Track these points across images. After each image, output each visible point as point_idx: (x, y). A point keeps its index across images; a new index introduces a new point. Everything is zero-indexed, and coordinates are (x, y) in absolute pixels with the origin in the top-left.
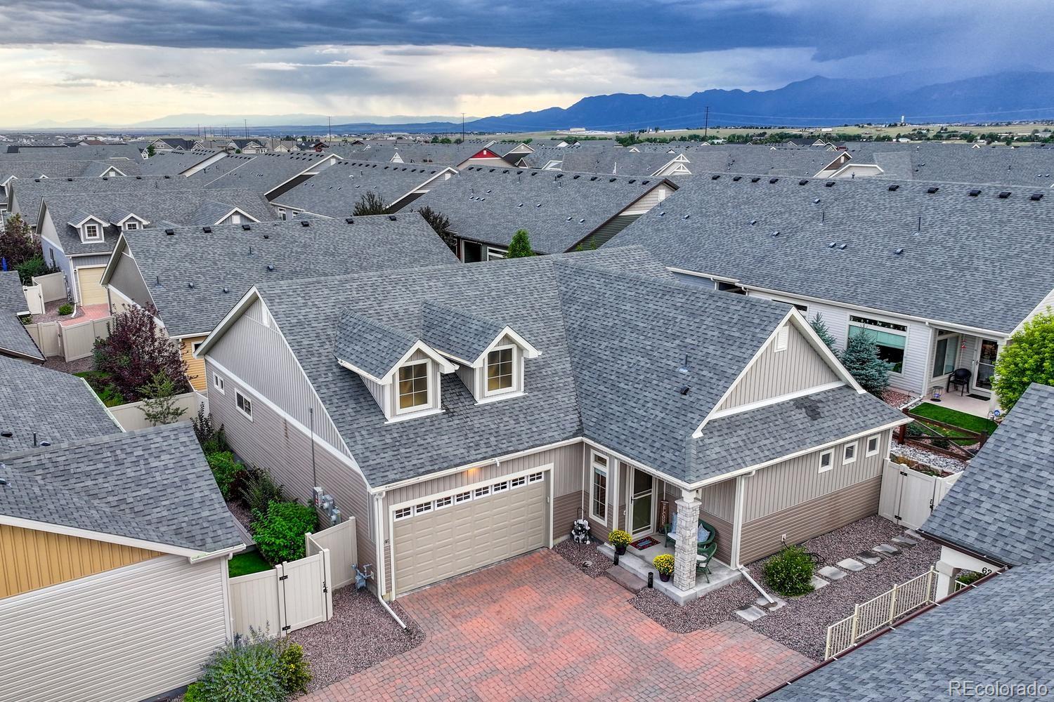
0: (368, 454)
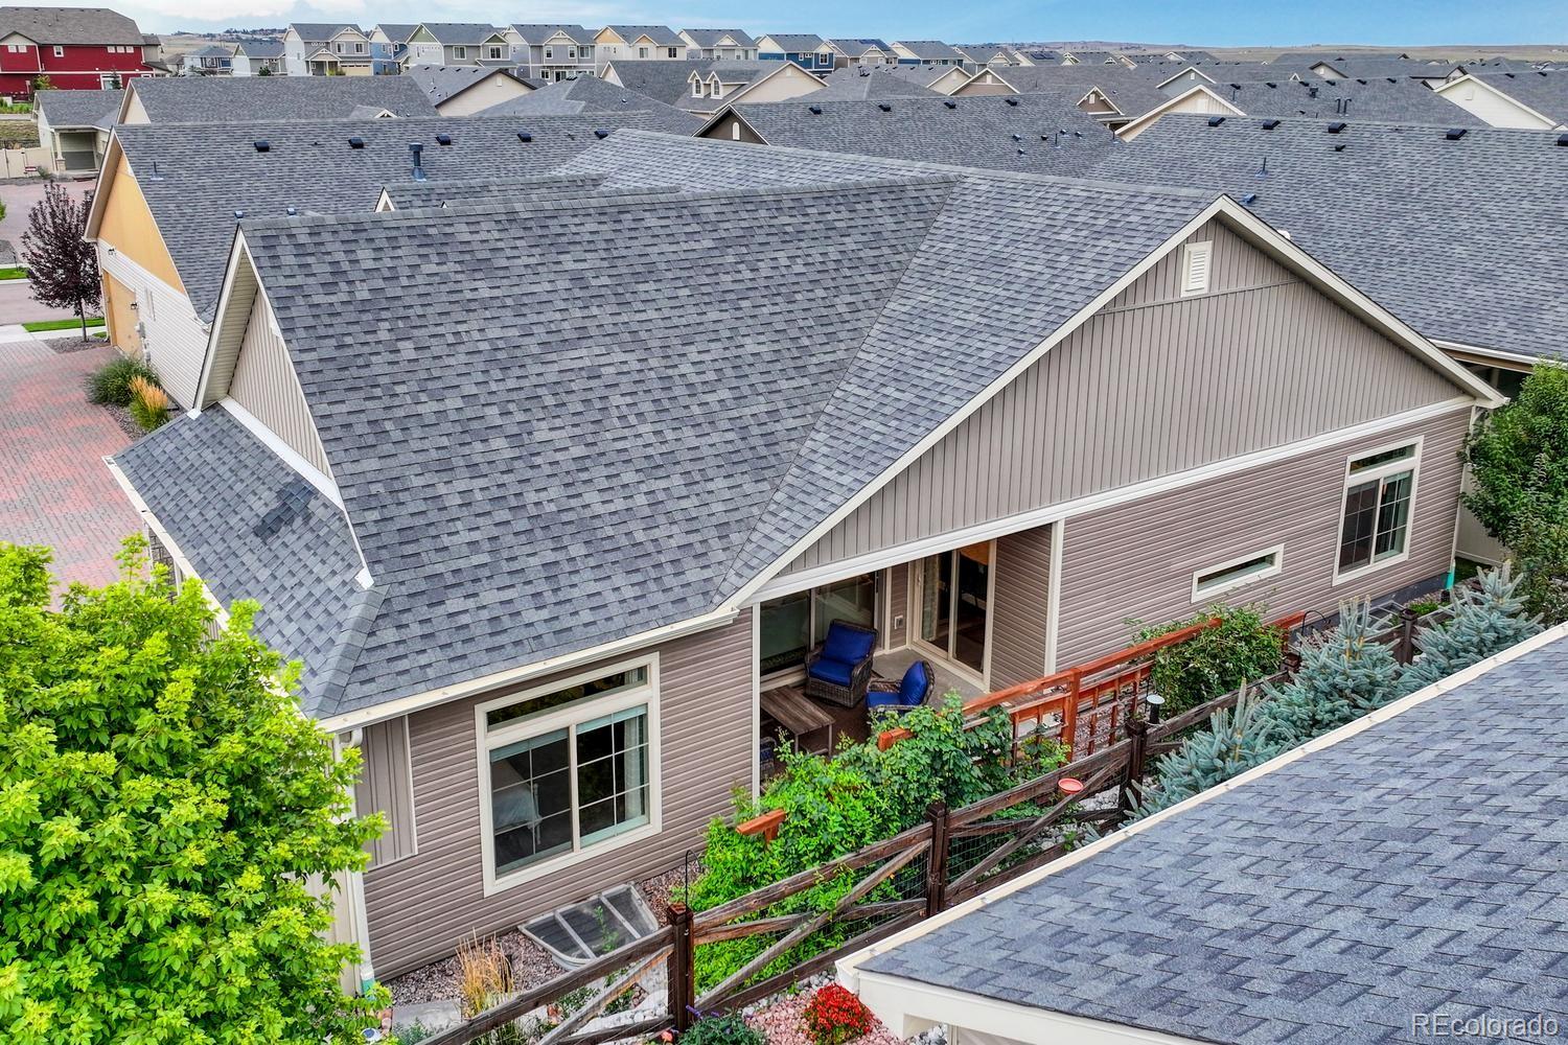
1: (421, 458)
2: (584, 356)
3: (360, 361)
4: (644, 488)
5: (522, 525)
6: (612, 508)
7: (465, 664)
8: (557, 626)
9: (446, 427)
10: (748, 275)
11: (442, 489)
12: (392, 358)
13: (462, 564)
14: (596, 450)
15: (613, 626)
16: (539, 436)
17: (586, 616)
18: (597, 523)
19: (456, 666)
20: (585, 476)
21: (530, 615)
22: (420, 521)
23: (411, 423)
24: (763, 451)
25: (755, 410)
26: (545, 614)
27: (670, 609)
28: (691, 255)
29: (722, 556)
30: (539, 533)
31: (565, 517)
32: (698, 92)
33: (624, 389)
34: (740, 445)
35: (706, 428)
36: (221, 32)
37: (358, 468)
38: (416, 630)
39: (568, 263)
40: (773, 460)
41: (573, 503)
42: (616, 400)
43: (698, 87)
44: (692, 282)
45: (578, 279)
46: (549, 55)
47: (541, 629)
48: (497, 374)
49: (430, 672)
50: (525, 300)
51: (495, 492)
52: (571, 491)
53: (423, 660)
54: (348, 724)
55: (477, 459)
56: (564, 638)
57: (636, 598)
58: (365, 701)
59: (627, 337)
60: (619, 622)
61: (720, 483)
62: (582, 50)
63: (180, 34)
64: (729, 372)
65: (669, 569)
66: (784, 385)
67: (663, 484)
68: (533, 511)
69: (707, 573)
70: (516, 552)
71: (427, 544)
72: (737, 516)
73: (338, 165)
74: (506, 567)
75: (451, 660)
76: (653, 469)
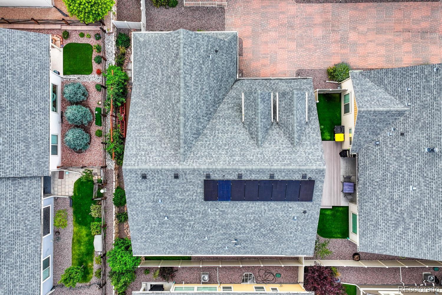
0: (309, 89)
2: (160, 74)
3: (163, 43)
4: (145, 76)
5: (144, 59)
6: (144, 71)
9: (155, 52)
10: (168, 107)
11: (149, 50)
12: (163, 47)
13: (142, 51)
14: (150, 72)
16: (152, 64)
20: (148, 69)
22: (146, 47)
25: (151, 97)
35: (150, 89)
41: (145, 66)
42: (155, 77)
48: (160, 61)
50: (168, 68)
51: (148, 57)
55: (151, 55)
59: (162, 82)
64: (156, 96)
67: (145, 79)
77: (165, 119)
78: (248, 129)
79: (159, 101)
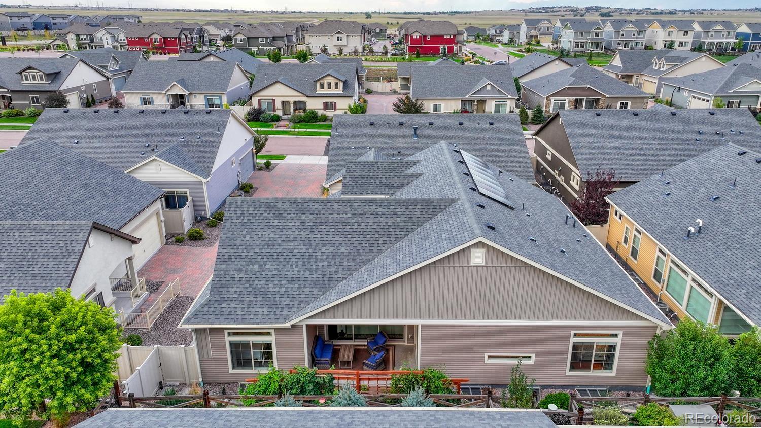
1: (236, 267)
2: (291, 246)
3: (235, 239)
4: (286, 286)
5: (250, 289)
6: (274, 289)
7: (218, 320)
8: (244, 317)
9: (246, 260)
10: (356, 227)
11: (236, 276)
12: (243, 239)
13: (231, 296)
14: (280, 273)
15: (257, 321)
16: (267, 266)
17: (252, 316)
18: (269, 293)
19: (216, 320)
20: (272, 279)
21: (239, 313)
22: (227, 283)
23: (238, 257)
24: (326, 283)
25: (331, 270)
26: (243, 313)
27: (274, 320)
28: (341, 219)
29: (295, 309)
30: (253, 292)
31: (262, 290)
32: (656, 66)
33: (297, 257)
34: (321, 279)
35: (314, 272)
36: (527, 9)
37: (221, 267)
38: (212, 309)
39: (303, 217)
40: (327, 286)
41: (266, 286)
42: (294, 260)
43: (656, 64)
44: (337, 227)
45: (303, 222)
46: (623, 35)
47: (240, 317)
48: (266, 247)
49: (210, 320)
50: (285, 227)
51: (248, 279)
52: (267, 283)
53: (210, 317)
54: (188, 327)
55: (249, 269)
56: (244, 320)
57: (267, 315)
58: (194, 323)
59: (307, 242)
60: (259, 320)
61: (308, 289)
62: (639, 33)
63: (512, 10)
64: (331, 257)
65: (280, 310)
66: (345, 263)
67: (292, 286)
68: (254, 286)
69: (289, 313)
70: (245, 296)
71: (226, 289)
72: (307, 299)
73: (391, 131)
74: (240, 299)
75: (216, 319)
76: (292, 281)
77: (377, 236)
78: (396, 190)
79: (343, 250)
